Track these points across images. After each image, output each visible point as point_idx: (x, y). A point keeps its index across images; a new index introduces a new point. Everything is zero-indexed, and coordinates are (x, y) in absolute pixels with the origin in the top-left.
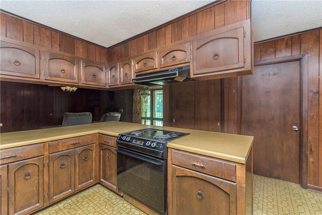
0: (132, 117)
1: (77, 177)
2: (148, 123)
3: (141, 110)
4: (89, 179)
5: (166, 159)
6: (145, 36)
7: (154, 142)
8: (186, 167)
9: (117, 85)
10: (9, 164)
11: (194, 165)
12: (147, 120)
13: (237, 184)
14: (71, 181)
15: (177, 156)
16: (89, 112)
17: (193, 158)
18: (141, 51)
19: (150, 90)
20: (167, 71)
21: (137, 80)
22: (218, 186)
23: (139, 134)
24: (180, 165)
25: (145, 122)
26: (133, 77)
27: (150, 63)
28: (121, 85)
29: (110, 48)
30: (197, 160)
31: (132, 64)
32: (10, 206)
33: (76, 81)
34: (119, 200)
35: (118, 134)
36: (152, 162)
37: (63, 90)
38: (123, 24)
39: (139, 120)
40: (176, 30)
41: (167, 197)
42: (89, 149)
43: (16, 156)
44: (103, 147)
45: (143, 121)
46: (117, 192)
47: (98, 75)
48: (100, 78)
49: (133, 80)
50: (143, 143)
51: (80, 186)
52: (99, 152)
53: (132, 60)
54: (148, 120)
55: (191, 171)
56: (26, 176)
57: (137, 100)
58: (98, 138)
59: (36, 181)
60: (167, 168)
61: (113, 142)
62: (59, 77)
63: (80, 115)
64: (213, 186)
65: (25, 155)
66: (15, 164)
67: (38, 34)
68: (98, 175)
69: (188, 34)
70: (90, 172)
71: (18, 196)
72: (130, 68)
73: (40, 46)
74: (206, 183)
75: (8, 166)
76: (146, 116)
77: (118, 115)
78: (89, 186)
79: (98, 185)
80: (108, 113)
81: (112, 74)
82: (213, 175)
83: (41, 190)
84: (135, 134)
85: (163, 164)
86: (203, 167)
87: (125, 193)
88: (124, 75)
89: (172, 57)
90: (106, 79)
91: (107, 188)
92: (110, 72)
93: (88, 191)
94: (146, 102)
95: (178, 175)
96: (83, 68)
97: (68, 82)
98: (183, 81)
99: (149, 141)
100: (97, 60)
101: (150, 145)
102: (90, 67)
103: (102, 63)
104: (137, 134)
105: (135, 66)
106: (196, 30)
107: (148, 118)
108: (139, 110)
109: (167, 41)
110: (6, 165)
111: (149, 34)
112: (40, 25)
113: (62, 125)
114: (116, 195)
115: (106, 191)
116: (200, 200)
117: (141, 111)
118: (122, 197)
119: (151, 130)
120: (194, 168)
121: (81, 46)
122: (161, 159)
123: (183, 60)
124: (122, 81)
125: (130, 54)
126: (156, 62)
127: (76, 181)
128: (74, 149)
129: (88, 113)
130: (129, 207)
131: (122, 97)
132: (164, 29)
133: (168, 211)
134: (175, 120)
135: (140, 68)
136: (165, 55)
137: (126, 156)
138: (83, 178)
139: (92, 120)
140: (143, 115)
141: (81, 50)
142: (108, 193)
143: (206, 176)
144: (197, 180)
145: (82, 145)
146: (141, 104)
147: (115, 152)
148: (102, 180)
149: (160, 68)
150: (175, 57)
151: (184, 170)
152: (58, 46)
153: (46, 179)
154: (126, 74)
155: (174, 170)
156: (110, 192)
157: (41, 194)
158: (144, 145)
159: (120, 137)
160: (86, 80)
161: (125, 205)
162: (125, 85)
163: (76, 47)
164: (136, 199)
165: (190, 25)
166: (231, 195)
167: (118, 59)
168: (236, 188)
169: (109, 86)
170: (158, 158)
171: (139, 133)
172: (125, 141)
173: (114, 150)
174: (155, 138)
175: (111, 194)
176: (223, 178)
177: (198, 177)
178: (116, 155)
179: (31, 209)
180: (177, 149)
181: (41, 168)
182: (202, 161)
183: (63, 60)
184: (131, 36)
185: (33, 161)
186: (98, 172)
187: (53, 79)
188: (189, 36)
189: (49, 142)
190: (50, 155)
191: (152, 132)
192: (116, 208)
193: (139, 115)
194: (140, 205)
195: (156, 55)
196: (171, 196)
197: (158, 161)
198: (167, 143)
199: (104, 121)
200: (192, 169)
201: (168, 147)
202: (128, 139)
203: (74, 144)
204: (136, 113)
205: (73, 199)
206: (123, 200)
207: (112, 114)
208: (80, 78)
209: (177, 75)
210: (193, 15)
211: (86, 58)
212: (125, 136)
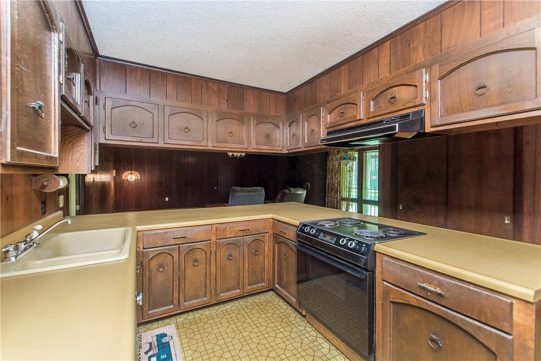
0: (325, 197)
1: (246, 275)
2: (354, 208)
3: (340, 185)
4: (261, 281)
5: (373, 271)
6: (343, 67)
7: (353, 240)
8: (408, 289)
9: (298, 148)
10: (180, 245)
11: (423, 288)
12: (351, 203)
13: (513, 339)
14: (239, 279)
15: (391, 268)
16: (261, 186)
17: (421, 277)
18: (337, 91)
19: (356, 151)
20: (380, 122)
21: (328, 140)
22: (472, 334)
23: (330, 226)
24: (396, 285)
25: (348, 206)
26: (323, 134)
27: (350, 113)
28: (305, 147)
29: (290, 93)
30: (430, 281)
31: (322, 114)
32: (181, 292)
33: (246, 146)
34: (299, 320)
35: (299, 222)
36: (348, 271)
37: (229, 156)
38: (307, 57)
39: (337, 203)
40: (400, 48)
41: (373, 333)
42: (260, 240)
43: (186, 237)
44: (278, 238)
45: (344, 204)
46: (298, 308)
47: (273, 134)
48: (275, 138)
49: (322, 140)
50: (335, 239)
51: (249, 288)
52: (273, 246)
53: (322, 108)
54: (353, 203)
55: (417, 298)
56: (194, 261)
57: (334, 168)
58: (271, 226)
59: (204, 270)
60: (373, 285)
61: (291, 234)
62: (227, 142)
63: (249, 191)
64: (462, 333)
65: (194, 237)
66: (185, 246)
67: (205, 90)
68: (272, 279)
69: (423, 52)
70: (262, 272)
71: (187, 283)
72: (318, 122)
73: (208, 105)
74: (446, 325)
75: (179, 247)
76: (349, 195)
77: (303, 193)
78: (260, 291)
79: (271, 293)
80: (286, 188)
81: (291, 131)
82: (462, 312)
83: (208, 281)
84: (324, 225)
85: (366, 277)
86: (440, 295)
87: (308, 311)
88: (309, 132)
89: (390, 96)
90: (284, 139)
91: (283, 299)
92: (288, 128)
93: (258, 297)
94: (349, 171)
95: (394, 300)
96: (253, 126)
97: (236, 148)
98: (412, 138)
99: (345, 237)
100: (272, 113)
101: (346, 244)
102: (263, 124)
103: (279, 116)
104: (327, 225)
105: (325, 118)
106: (439, 42)
107: (353, 200)
108: (338, 185)
109: (381, 71)
110: (178, 246)
111: (351, 63)
112: (207, 80)
113: (228, 203)
114: (296, 313)
115: (282, 303)
116: (434, 350)
117: (340, 187)
118: (304, 316)
119: (351, 221)
120: (424, 293)
121: (252, 97)
122: (363, 268)
123: (409, 102)
124: (306, 142)
125: (319, 99)
126: (360, 109)
127: (245, 279)
128: (242, 237)
129: (259, 188)
130: (314, 333)
131: (309, 163)
132: (376, 50)
133: (375, 356)
134: (403, 207)
135: (334, 120)
136: (377, 96)
137: (313, 257)
138: (253, 278)
139: (265, 199)
140: (345, 194)
141: (251, 102)
142: (285, 307)
143: (446, 312)
144: (430, 315)
145: (253, 233)
146: (340, 175)
147: (295, 249)
148: (276, 286)
149: (368, 118)
150: (395, 98)
151: (404, 294)
152: (226, 102)
153: (213, 269)
154: (312, 131)
155: (387, 292)
156: (288, 305)
157: (208, 287)
158: (337, 243)
159: (302, 227)
160: (257, 144)
161: (309, 329)
162: (311, 148)
163: (246, 99)
164: (325, 325)
165: (427, 35)
166: (499, 356)
167: (301, 109)
168: (513, 346)
169: (288, 150)
170: (359, 267)
171: (329, 224)
172: (308, 233)
173: (293, 245)
174: (356, 234)
175: (288, 308)
176: (484, 321)
177: (430, 310)
178: (295, 254)
179: (199, 302)
180: (392, 257)
181: (208, 256)
182: (440, 285)
183: (231, 120)
184: (320, 71)
185: (201, 245)
186: (271, 274)
187: (221, 145)
188: (424, 56)
189: (217, 225)
190: (217, 241)
191: (352, 224)
192: (295, 330)
193: (337, 194)
194: (331, 336)
195: (360, 96)
196: (381, 333)
197: (359, 272)
198: (375, 244)
199: (282, 201)
200: (420, 294)
201: (376, 251)
202: (313, 232)
203: (242, 230)
204: (332, 191)
205: (242, 302)
206: (305, 321)
207: (293, 190)
208: (250, 141)
209: (397, 131)
210: (433, 17)
211: (258, 113)
212: (308, 226)
